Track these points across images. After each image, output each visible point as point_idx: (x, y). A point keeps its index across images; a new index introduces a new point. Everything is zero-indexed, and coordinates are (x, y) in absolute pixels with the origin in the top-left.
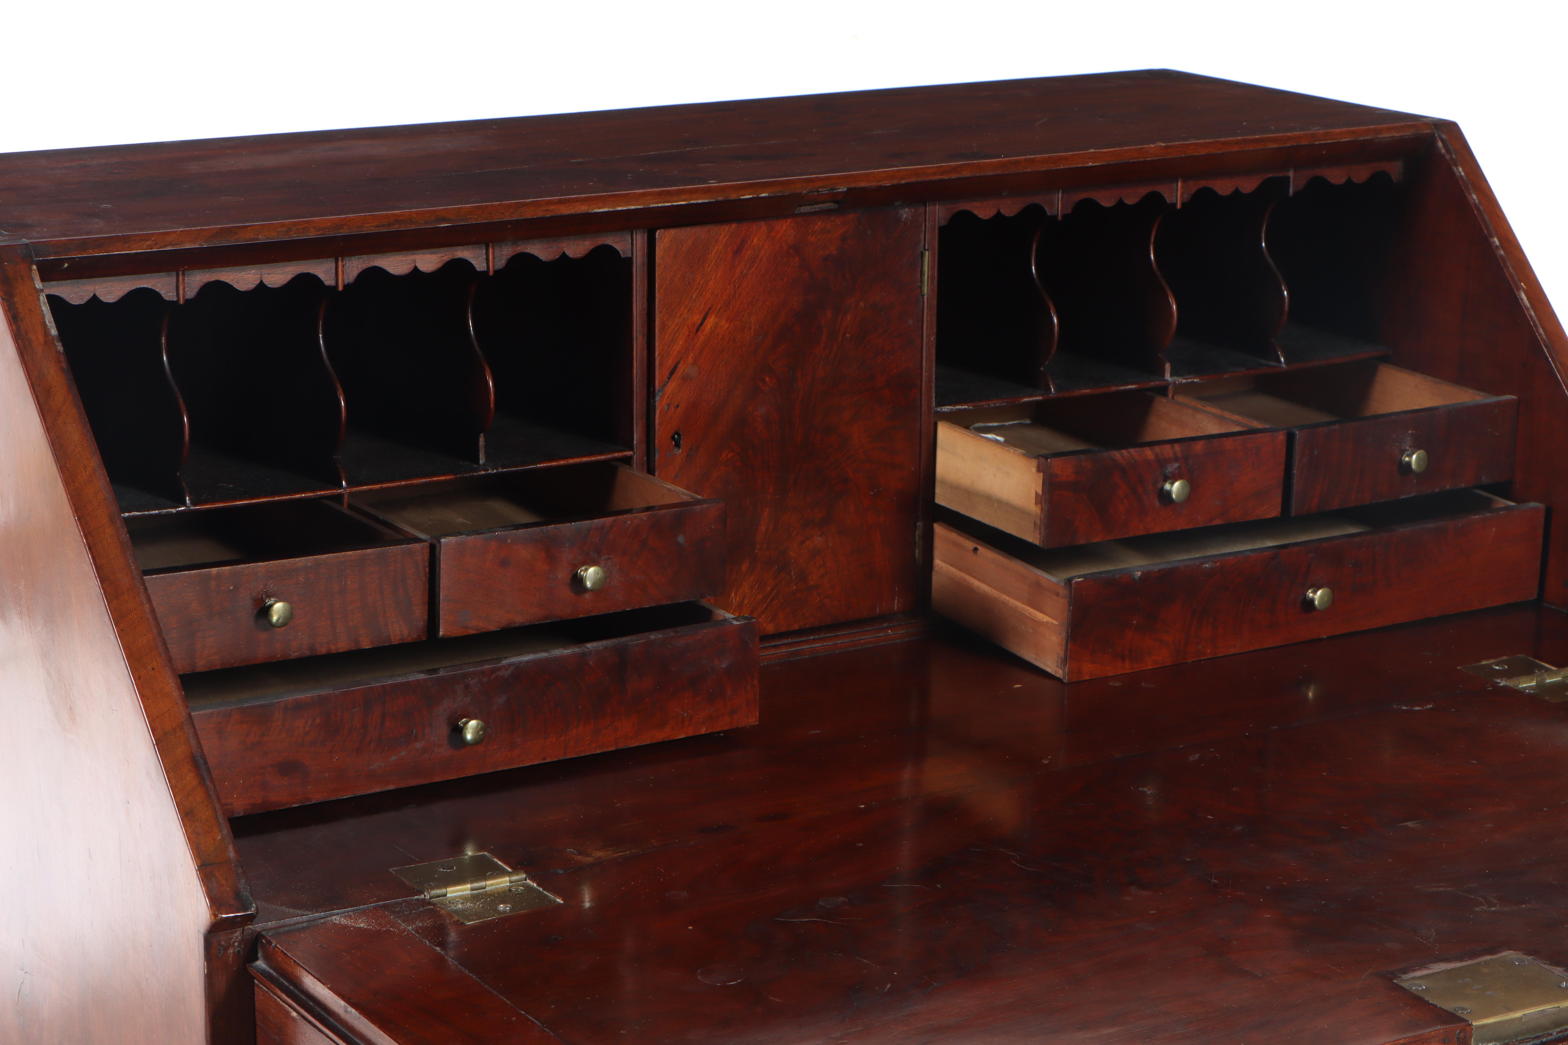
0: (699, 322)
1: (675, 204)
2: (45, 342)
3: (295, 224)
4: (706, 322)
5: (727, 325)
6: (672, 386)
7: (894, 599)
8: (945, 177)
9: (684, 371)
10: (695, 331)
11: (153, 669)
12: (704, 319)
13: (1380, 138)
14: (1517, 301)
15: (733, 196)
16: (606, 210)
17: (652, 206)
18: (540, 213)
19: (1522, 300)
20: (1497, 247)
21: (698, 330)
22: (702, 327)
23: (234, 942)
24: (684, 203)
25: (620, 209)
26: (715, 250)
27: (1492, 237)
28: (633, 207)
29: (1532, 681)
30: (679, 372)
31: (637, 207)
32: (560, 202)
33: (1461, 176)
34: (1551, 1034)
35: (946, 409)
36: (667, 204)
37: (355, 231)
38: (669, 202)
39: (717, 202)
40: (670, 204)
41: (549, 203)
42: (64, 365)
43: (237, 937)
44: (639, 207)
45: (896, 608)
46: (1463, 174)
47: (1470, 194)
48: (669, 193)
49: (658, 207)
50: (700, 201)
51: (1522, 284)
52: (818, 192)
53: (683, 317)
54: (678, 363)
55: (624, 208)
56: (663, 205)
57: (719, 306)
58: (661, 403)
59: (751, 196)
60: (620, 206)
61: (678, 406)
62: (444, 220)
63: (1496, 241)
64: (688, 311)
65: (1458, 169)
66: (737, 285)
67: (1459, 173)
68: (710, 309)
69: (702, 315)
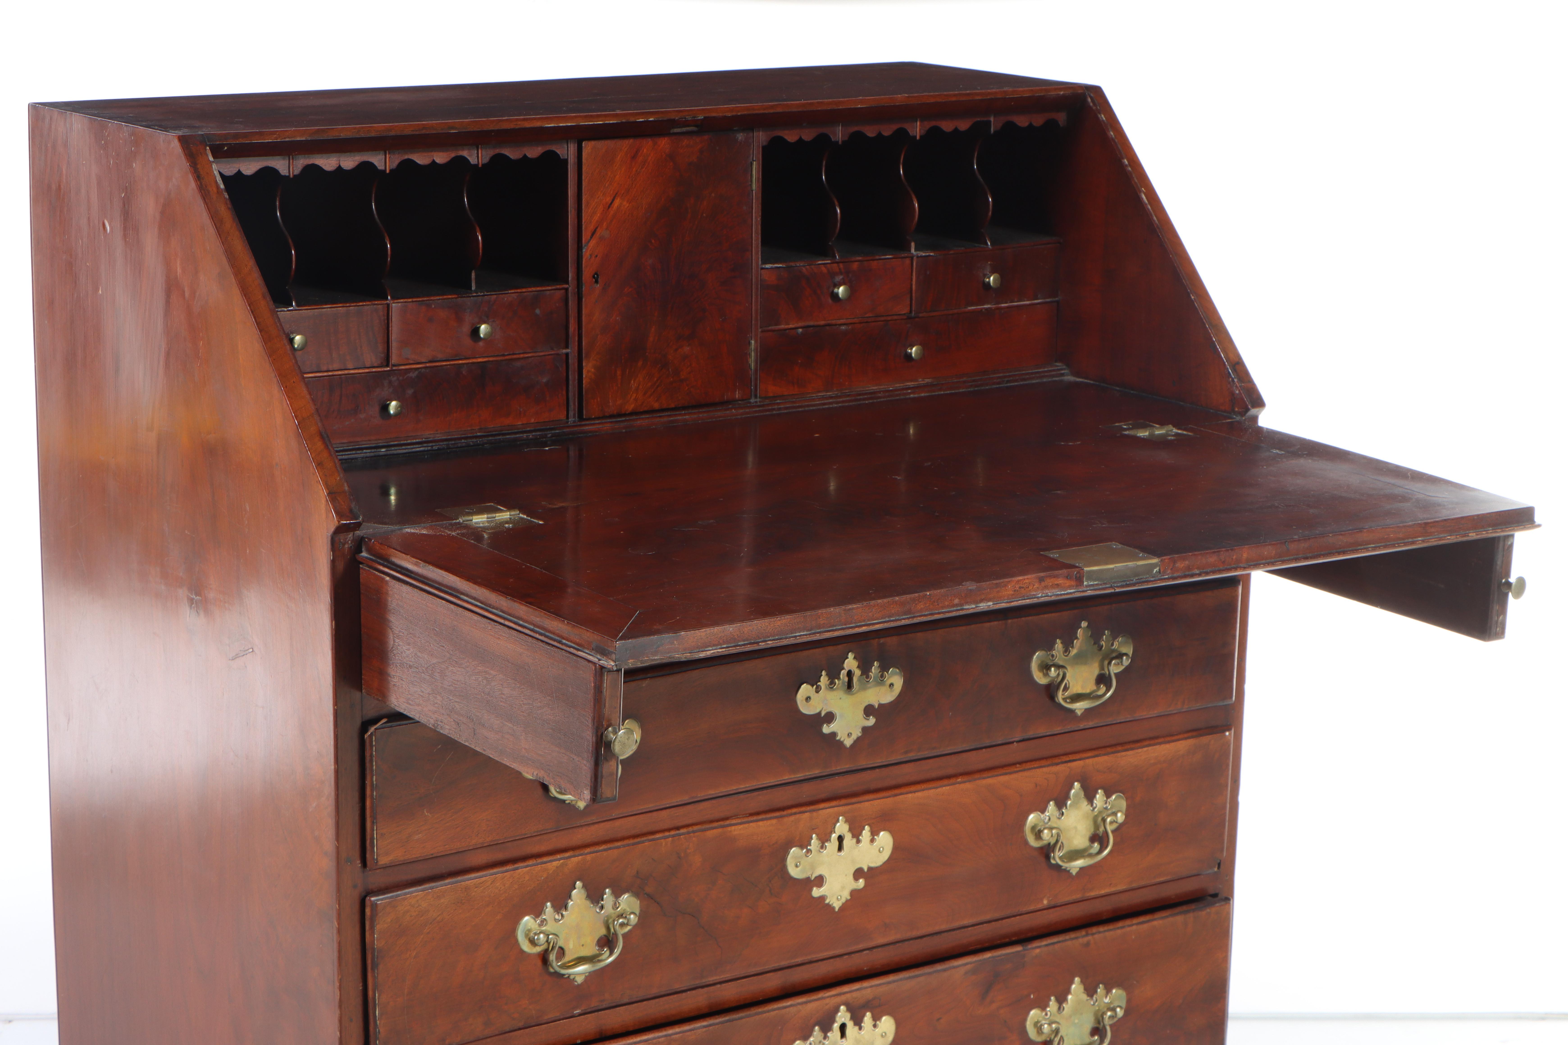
0: (610, 202)
1: (596, 123)
2: (218, 192)
3: (363, 127)
4: (614, 202)
5: (628, 205)
6: (593, 243)
7: (736, 391)
8: (766, 112)
9: (601, 233)
10: (607, 208)
11: (294, 382)
12: (613, 200)
13: (1049, 95)
14: (1139, 199)
15: (632, 119)
16: (552, 125)
17: (581, 124)
18: (511, 126)
19: (1143, 199)
20: (1126, 165)
21: (609, 207)
22: (612, 205)
23: (349, 540)
24: (601, 123)
25: (561, 125)
26: (620, 156)
27: (1123, 159)
28: (570, 124)
29: (1146, 432)
30: (598, 234)
31: (572, 124)
32: (524, 120)
33: (1103, 120)
34: (1132, 580)
35: (768, 266)
36: (590, 123)
37: (399, 133)
38: (592, 122)
39: (622, 123)
40: (592, 123)
41: (517, 120)
42: (230, 206)
43: (350, 537)
44: (573, 124)
45: (737, 397)
46: (1104, 119)
47: (1109, 132)
48: (591, 116)
49: (585, 125)
50: (611, 122)
51: (1143, 189)
52: (685, 118)
53: (599, 198)
54: (597, 228)
55: (564, 125)
56: (588, 123)
57: (623, 192)
58: (586, 254)
59: (643, 120)
60: (561, 123)
61: (597, 256)
62: (453, 128)
63: (1126, 162)
64: (603, 194)
65: (1101, 116)
66: (634, 179)
67: (1102, 118)
68: (617, 194)
69: (612, 198)
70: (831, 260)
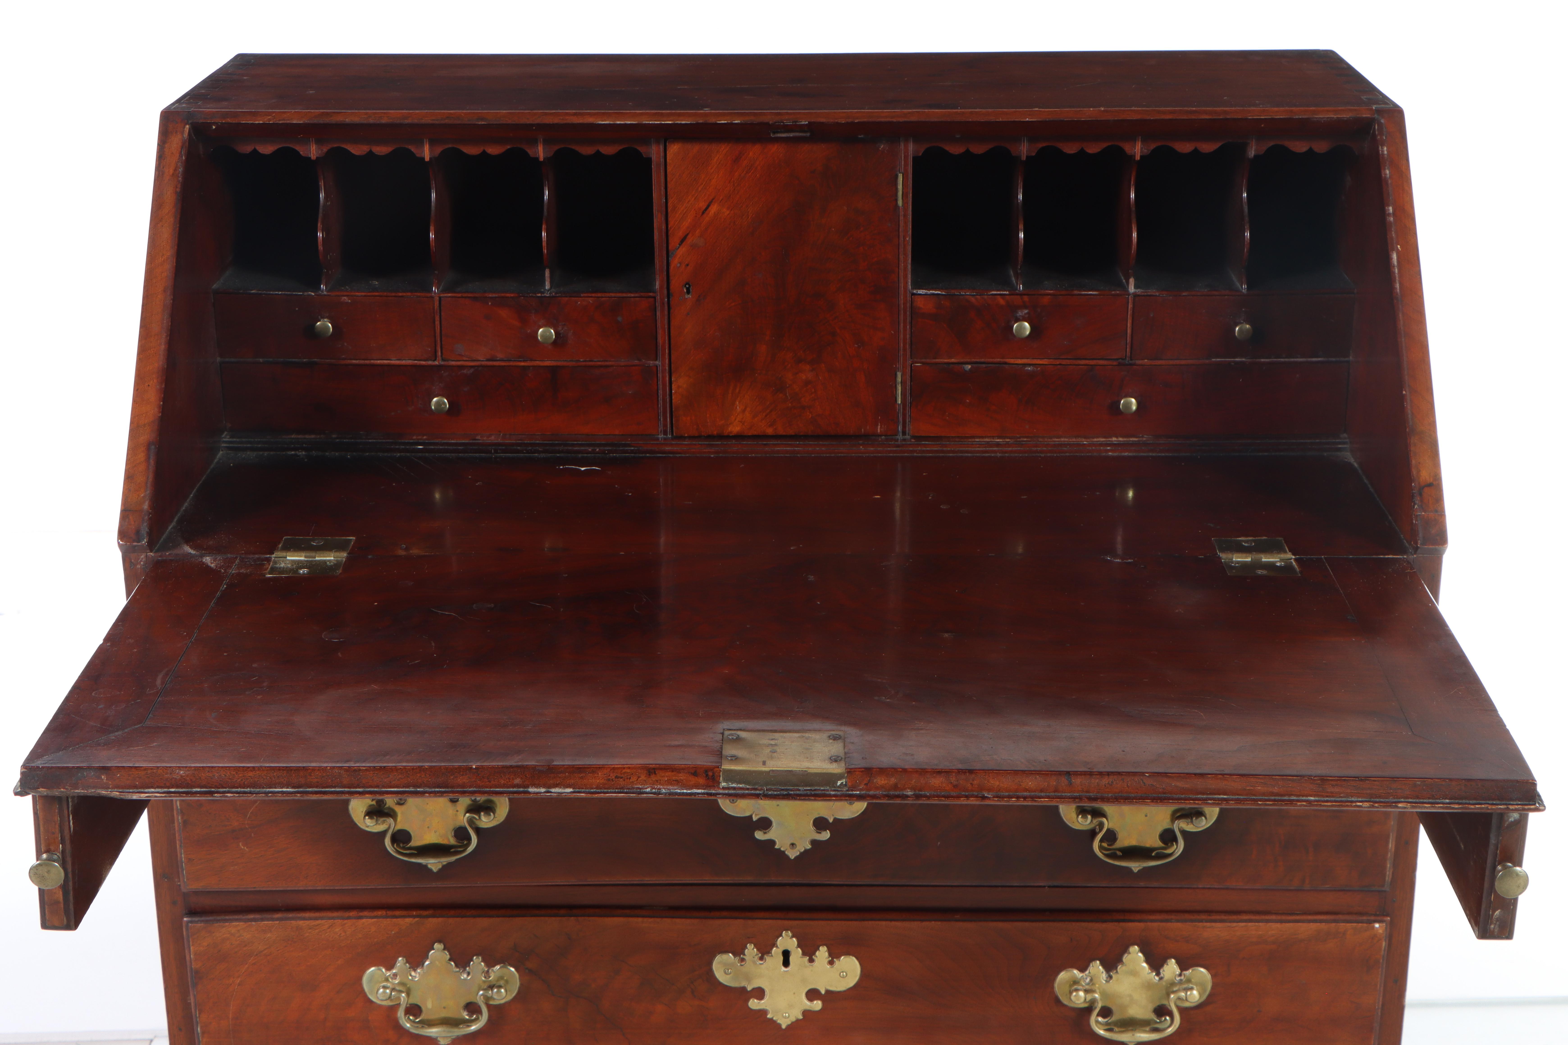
0: (704, 208)
1: (663, 122)
2: (173, 174)
3: (376, 113)
4: (710, 208)
5: (728, 212)
6: (682, 250)
7: (877, 425)
9: (693, 241)
10: (701, 214)
12: (708, 206)
13: (1316, 118)
15: (712, 120)
16: (608, 122)
17: (644, 122)
18: (556, 120)
19: (1392, 259)
20: (1389, 214)
21: (703, 213)
22: (707, 212)
23: (141, 561)
24: (670, 122)
25: (618, 122)
26: (717, 158)
27: (1389, 206)
28: (629, 122)
30: (688, 242)
31: (632, 122)
32: (575, 114)
33: (1383, 154)
35: (920, 292)
36: (656, 122)
37: (416, 121)
38: (659, 121)
39: (698, 124)
40: (659, 122)
41: (567, 114)
42: (178, 190)
44: (634, 123)
45: (879, 431)
46: (1386, 152)
47: (1385, 169)
48: (662, 114)
49: (649, 124)
50: (683, 122)
51: (1399, 246)
52: (783, 123)
53: (690, 203)
54: (687, 235)
55: (622, 123)
56: (653, 122)
57: (721, 198)
58: (675, 262)
59: (726, 122)
60: (619, 121)
61: (687, 265)
62: (482, 119)
63: (1391, 209)
64: (695, 199)
65: (1382, 148)
66: (736, 185)
67: (1383, 151)
68: (713, 199)
69: (707, 204)
70: (1009, 291)
